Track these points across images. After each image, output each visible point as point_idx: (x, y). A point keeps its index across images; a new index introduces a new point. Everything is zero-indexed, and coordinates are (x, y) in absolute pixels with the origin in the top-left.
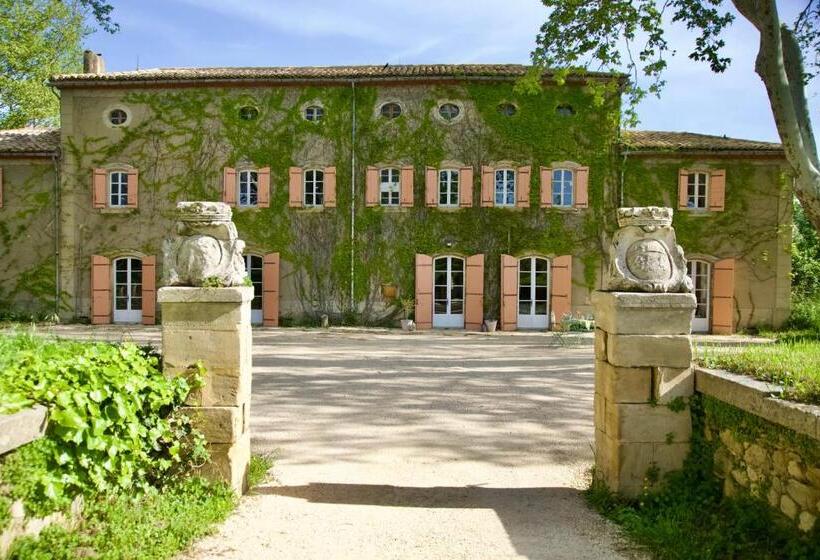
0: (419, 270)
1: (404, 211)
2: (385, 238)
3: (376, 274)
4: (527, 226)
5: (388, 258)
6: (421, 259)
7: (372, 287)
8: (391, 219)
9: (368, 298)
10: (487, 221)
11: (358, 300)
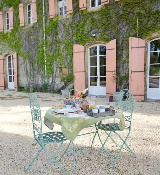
0: (75, 55)
1: (69, 17)
2: (60, 37)
3: (56, 61)
4: (155, 10)
5: (62, 49)
6: (77, 48)
7: (55, 69)
8: (62, 24)
9: (53, 76)
10: (121, 13)
11: (48, 77)
